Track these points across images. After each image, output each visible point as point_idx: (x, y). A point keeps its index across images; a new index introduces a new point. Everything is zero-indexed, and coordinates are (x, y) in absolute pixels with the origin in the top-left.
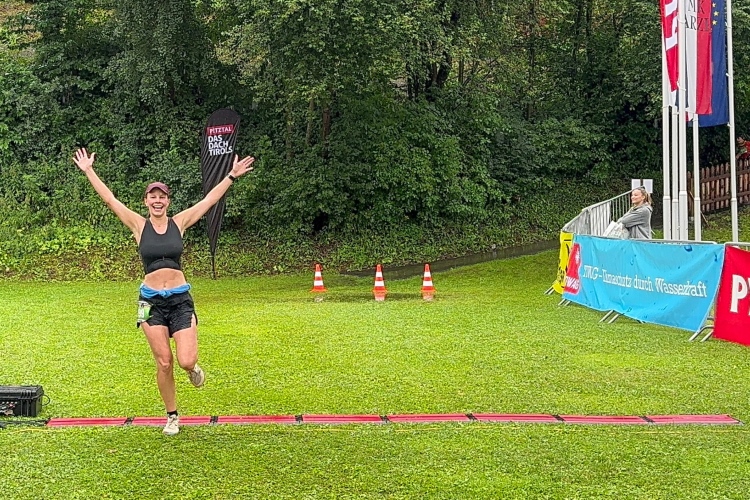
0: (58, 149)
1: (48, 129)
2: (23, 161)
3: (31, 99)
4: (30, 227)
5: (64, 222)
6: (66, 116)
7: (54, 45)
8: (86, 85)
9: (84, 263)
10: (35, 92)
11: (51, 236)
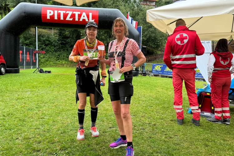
0: (60, 50)
1: (59, 48)
2: (56, 52)
3: (57, 44)
4: (56, 60)
5: (61, 60)
6: (62, 46)
7: (60, 37)
8: (64, 42)
9: (63, 65)
10: (57, 43)
11: (59, 62)
